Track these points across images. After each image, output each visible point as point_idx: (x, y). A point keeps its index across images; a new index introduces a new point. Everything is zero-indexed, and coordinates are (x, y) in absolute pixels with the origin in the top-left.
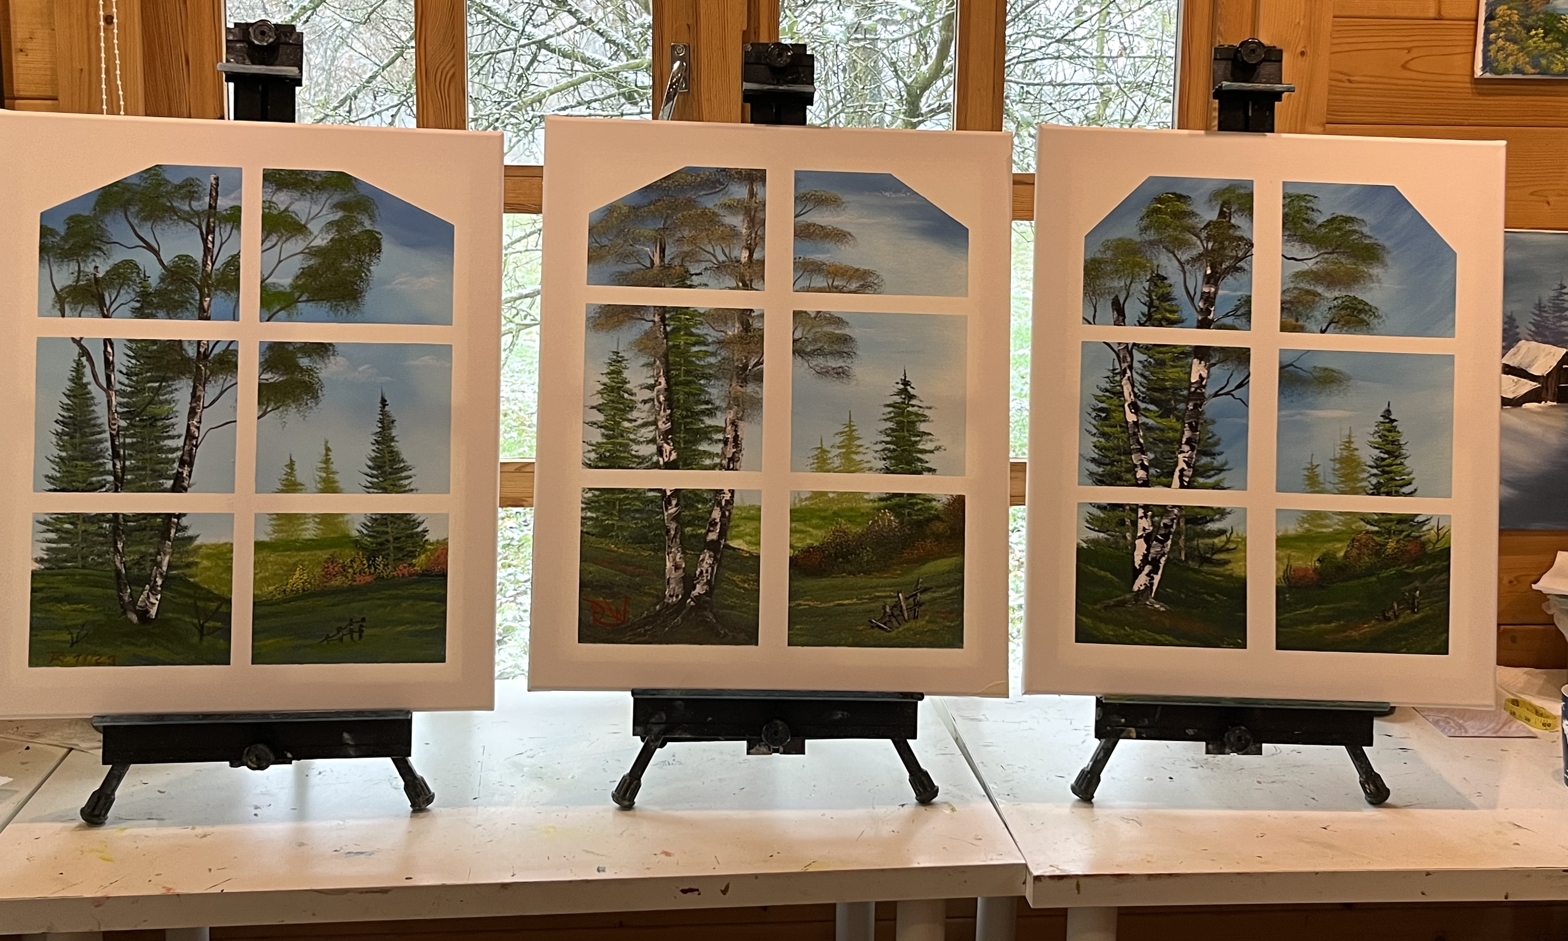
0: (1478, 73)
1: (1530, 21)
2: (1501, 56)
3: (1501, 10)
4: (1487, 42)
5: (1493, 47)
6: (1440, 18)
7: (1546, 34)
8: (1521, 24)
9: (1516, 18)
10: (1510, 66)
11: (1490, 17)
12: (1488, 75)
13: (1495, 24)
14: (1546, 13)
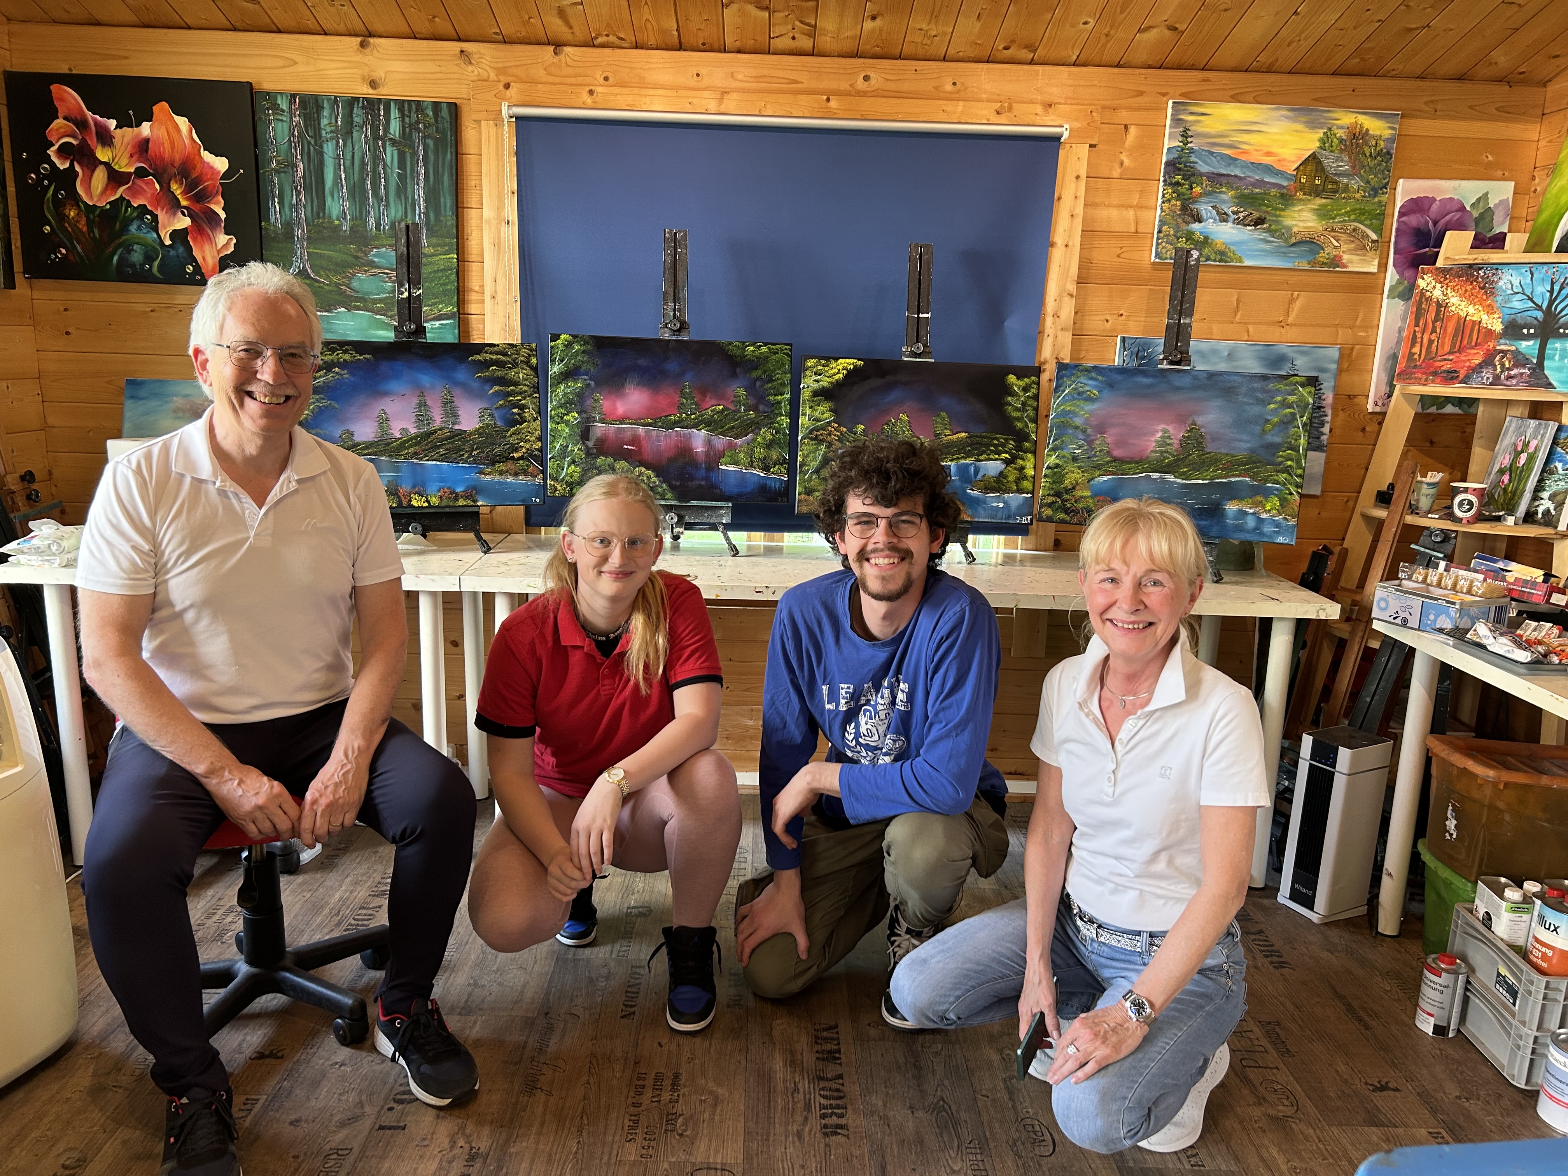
0: (1153, 259)
1: (1179, 234)
2: (1164, 251)
3: (1165, 228)
4: (1158, 244)
5: (1160, 247)
6: (1137, 232)
7: (1187, 241)
8: (1174, 235)
9: (1172, 232)
10: (1168, 256)
11: (1159, 232)
12: (1157, 260)
13: (1162, 235)
14: (1187, 230)
